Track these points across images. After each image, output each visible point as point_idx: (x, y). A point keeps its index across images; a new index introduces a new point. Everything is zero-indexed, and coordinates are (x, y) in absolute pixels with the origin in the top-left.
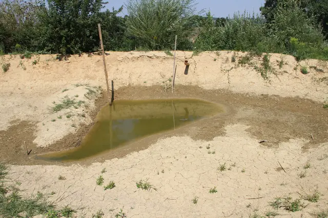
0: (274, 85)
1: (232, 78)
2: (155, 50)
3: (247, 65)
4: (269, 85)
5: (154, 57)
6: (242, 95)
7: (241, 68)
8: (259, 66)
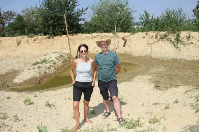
0: (182, 52)
1: (153, 49)
2: (107, 32)
3: (165, 40)
4: (179, 52)
5: (105, 36)
6: (159, 59)
7: (160, 42)
8: (173, 40)
